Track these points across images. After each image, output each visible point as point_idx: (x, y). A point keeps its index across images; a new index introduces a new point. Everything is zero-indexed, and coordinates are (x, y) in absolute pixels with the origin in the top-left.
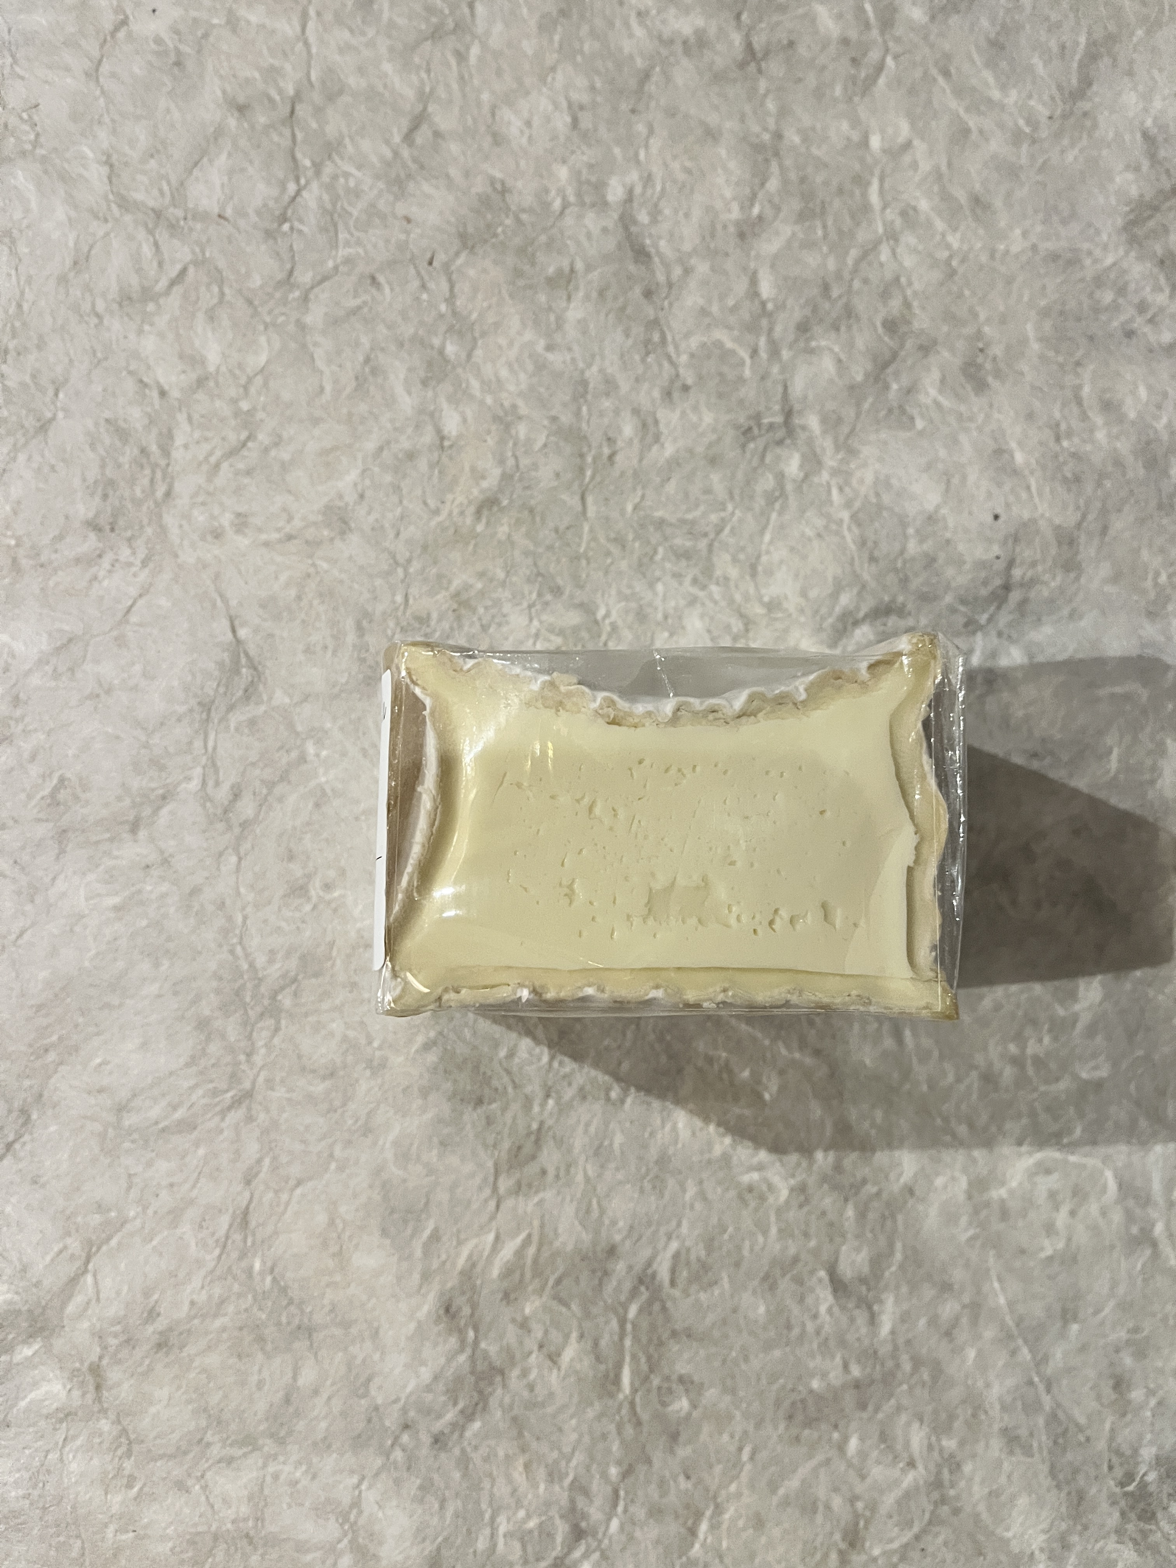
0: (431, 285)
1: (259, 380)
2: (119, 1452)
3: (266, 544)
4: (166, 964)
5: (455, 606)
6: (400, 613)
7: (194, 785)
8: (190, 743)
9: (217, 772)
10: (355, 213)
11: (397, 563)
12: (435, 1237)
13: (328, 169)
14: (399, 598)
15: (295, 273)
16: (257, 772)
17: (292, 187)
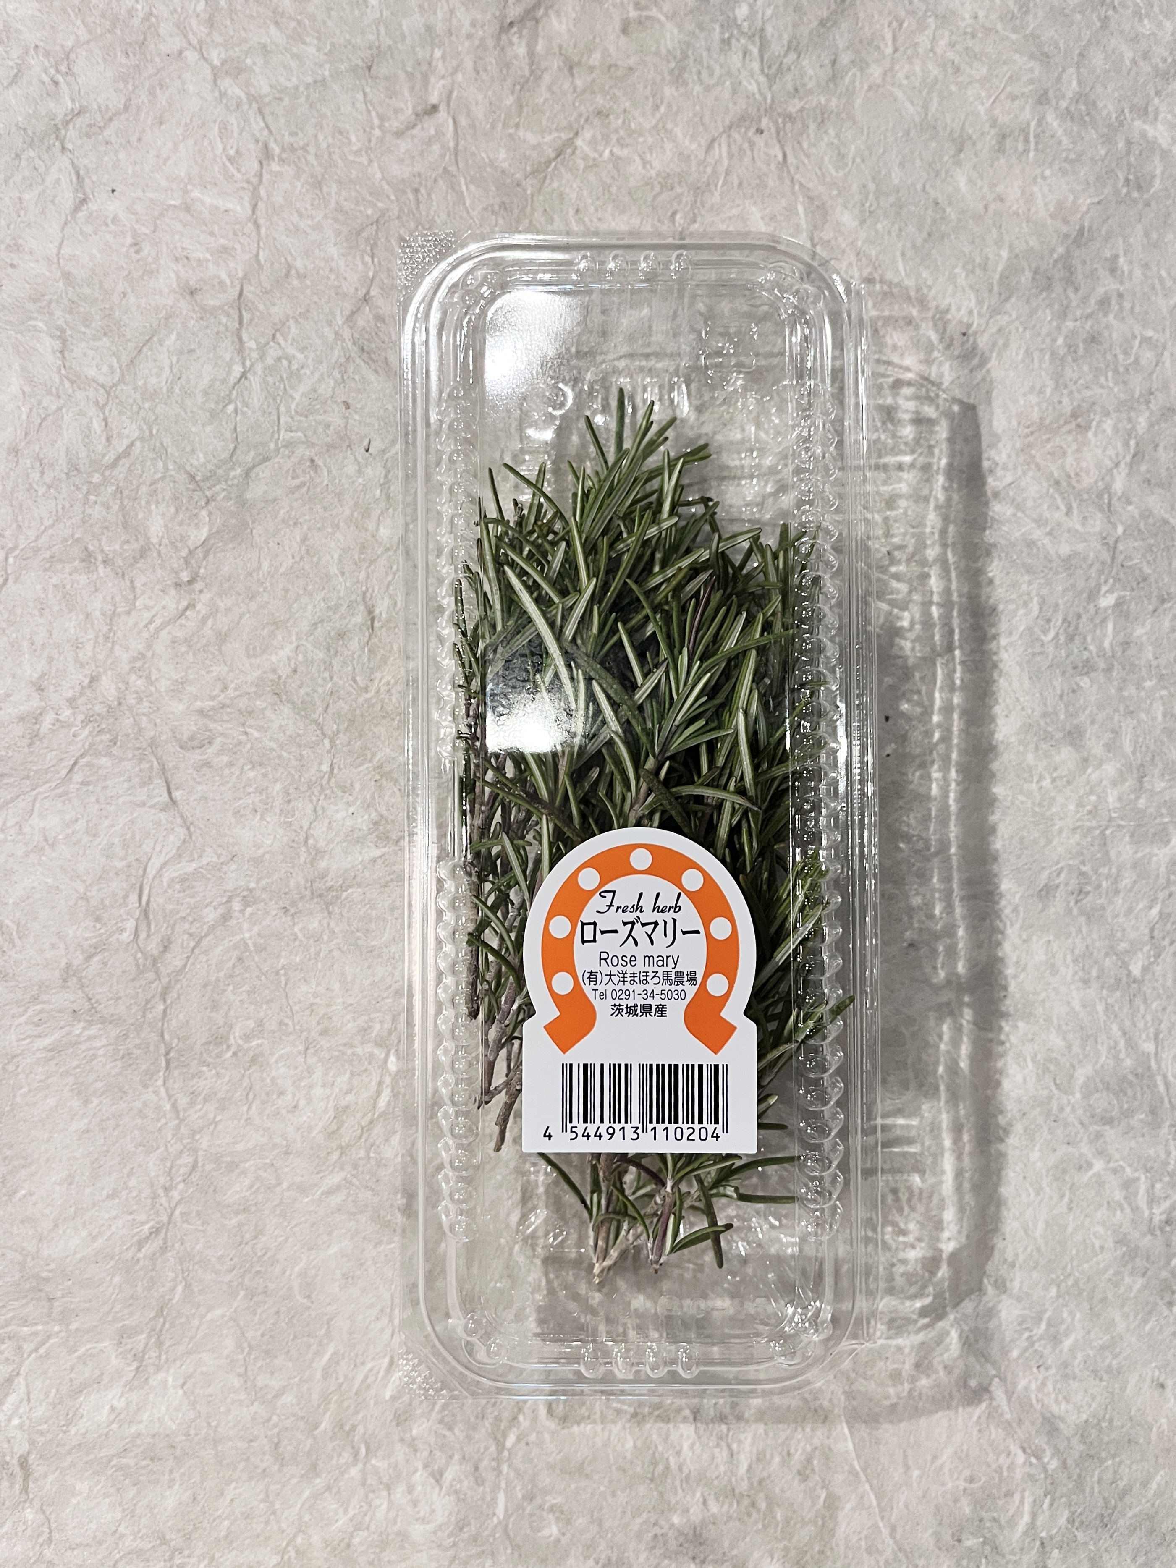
0: (369, 471)
1: (200, 553)
2: (41, 1540)
3: (201, 712)
4: (96, 1101)
5: (377, 777)
6: (324, 782)
7: (126, 936)
8: (126, 896)
9: (149, 925)
10: (297, 396)
11: (324, 735)
12: (336, 1359)
13: (273, 352)
14: (325, 768)
15: (238, 452)
16: (187, 926)
17: (237, 370)
